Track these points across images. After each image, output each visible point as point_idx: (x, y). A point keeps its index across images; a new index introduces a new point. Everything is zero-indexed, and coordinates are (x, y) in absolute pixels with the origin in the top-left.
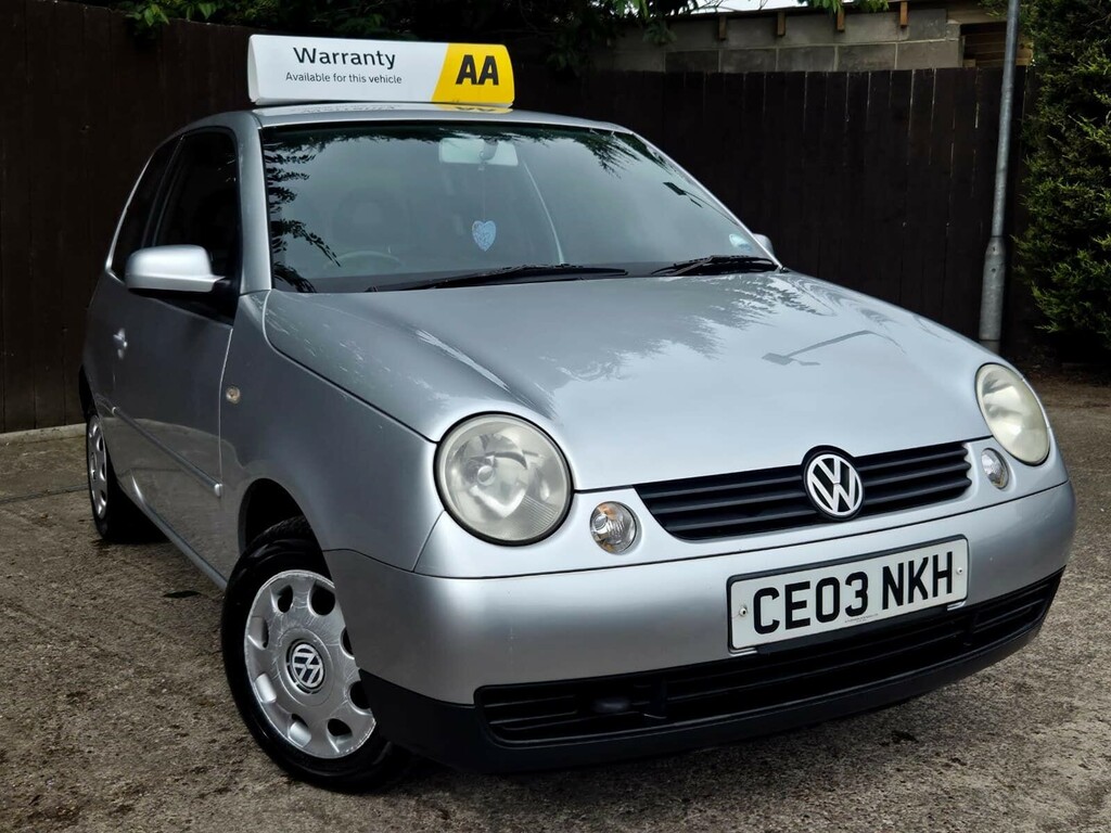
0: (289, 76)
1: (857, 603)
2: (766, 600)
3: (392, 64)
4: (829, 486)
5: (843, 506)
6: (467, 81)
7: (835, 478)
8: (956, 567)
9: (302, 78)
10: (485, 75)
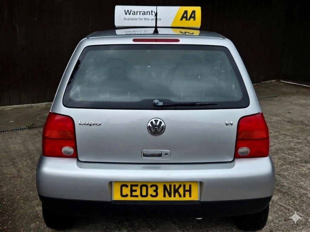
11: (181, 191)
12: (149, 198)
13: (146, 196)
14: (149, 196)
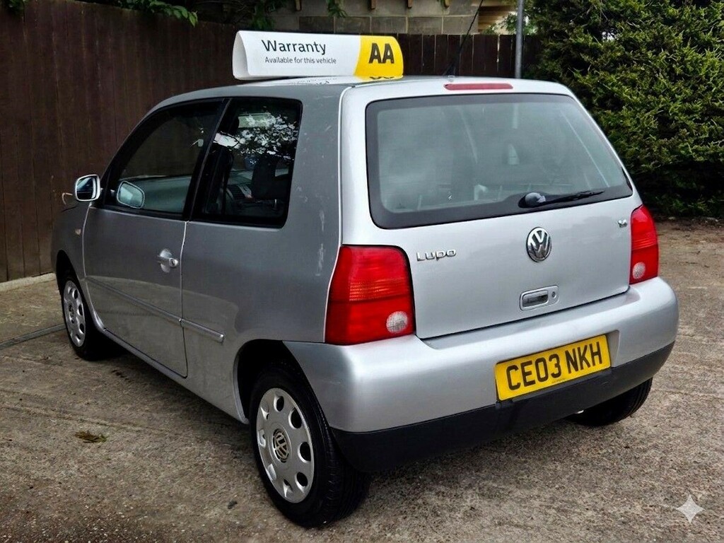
11: (588, 356)
12: (550, 382)
13: (546, 378)
14: (550, 377)
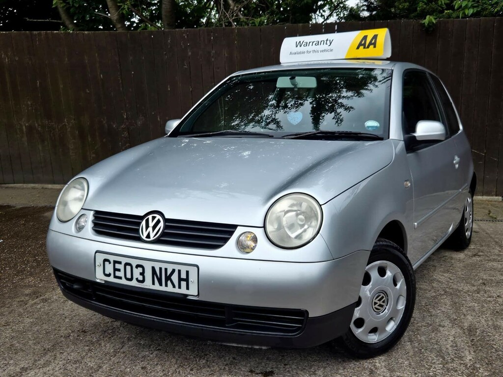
0: (291, 53)
1: (141, 278)
2: (107, 263)
3: (331, 44)
4: (147, 226)
5: (148, 236)
6: (362, 47)
7: (151, 224)
8: (190, 279)
9: (295, 53)
10: (370, 44)
